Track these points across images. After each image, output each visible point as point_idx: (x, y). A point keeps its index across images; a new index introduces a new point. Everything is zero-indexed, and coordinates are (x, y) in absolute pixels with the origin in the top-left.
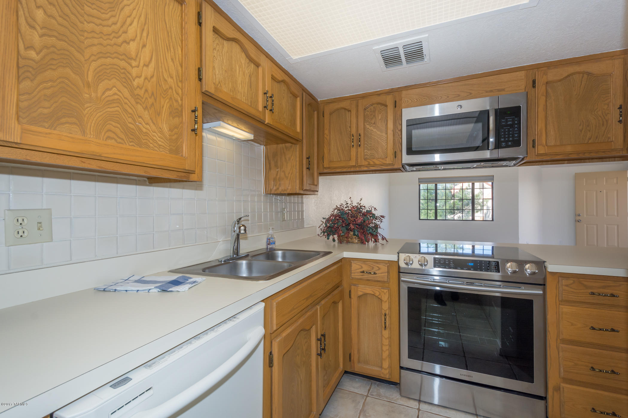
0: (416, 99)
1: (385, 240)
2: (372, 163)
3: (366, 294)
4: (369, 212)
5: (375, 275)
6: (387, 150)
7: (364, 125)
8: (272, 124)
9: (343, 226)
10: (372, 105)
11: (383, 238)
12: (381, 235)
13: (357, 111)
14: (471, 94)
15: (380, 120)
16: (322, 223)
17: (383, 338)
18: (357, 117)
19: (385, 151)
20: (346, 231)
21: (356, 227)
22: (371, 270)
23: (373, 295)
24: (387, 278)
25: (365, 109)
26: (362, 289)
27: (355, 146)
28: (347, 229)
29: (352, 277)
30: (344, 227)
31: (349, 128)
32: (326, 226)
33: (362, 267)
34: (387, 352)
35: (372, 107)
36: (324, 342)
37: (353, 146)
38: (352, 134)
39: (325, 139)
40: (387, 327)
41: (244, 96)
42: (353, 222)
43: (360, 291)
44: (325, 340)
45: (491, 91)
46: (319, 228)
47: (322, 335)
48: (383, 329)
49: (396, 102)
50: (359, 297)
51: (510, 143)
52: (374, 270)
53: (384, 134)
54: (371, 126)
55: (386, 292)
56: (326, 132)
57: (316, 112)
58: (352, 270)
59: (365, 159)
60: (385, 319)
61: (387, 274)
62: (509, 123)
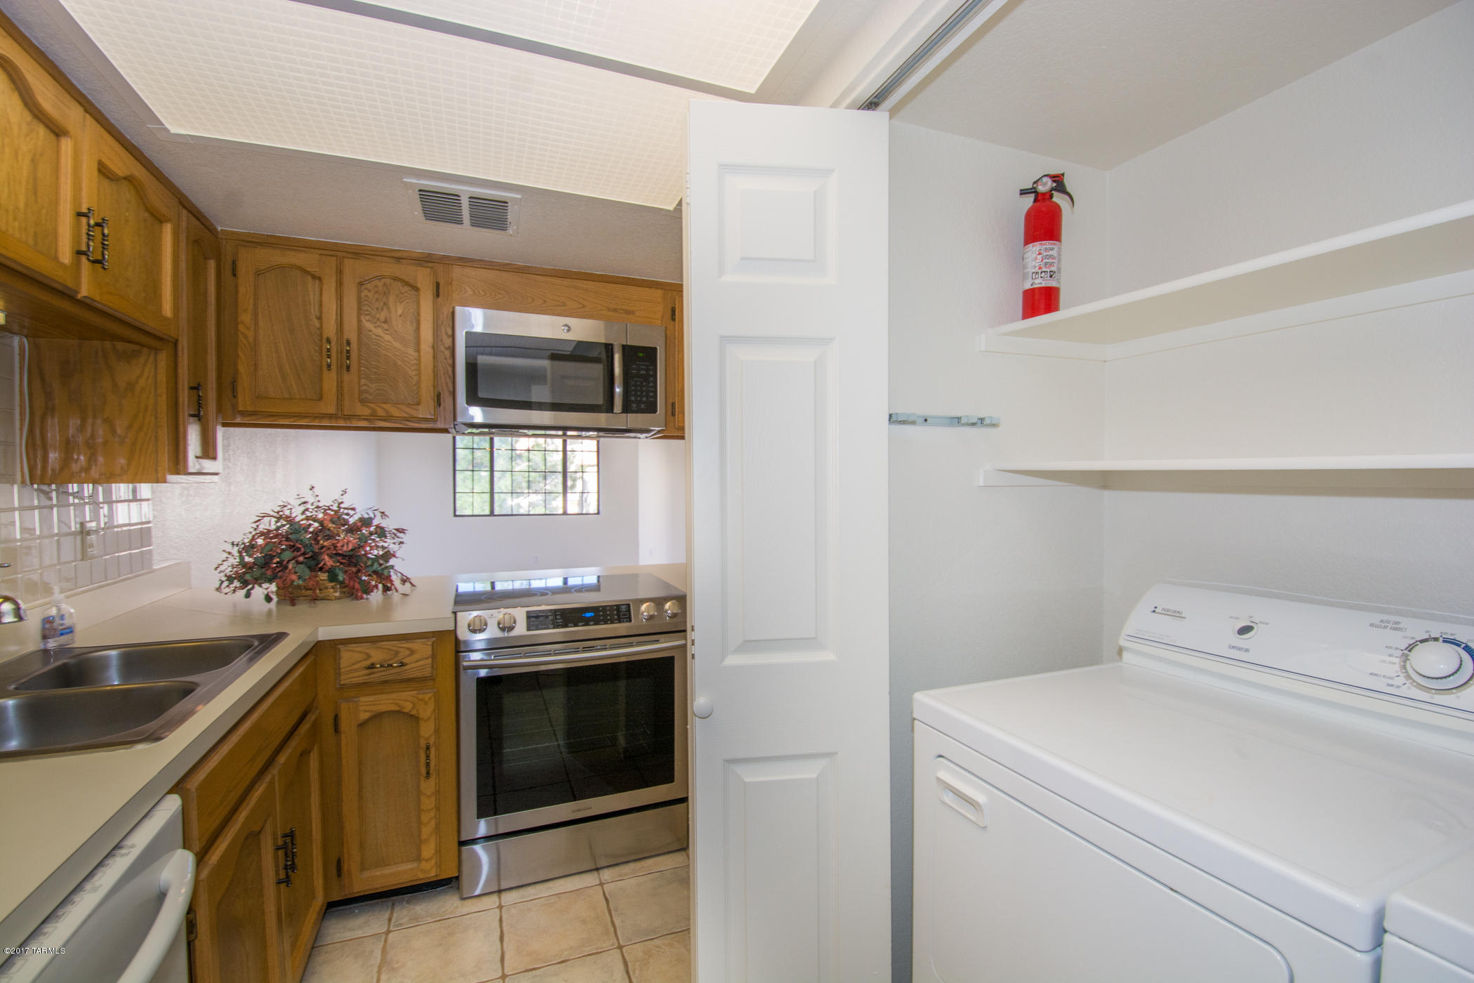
0: (483, 291)
1: (408, 584)
2: (380, 413)
3: (378, 716)
4: (366, 522)
5: (404, 668)
6: (419, 387)
7: (359, 321)
8: (97, 299)
9: (298, 563)
10: (380, 278)
11: (405, 580)
12: (399, 574)
13: (340, 284)
14: (584, 306)
15: (400, 316)
16: (226, 555)
17: (422, 798)
18: (340, 298)
19: (415, 388)
20: (307, 573)
21: (339, 562)
22: (390, 659)
23: (398, 712)
24: (430, 669)
25: (361, 284)
26: (368, 705)
27: (334, 367)
28: (311, 569)
29: (342, 682)
30: (301, 563)
31: (315, 320)
32: (243, 564)
33: (369, 656)
34: (433, 823)
35: (380, 284)
36: (293, 849)
37: (329, 366)
38: (325, 336)
39: (240, 336)
40: (431, 772)
41: (15, 219)
42: (329, 549)
43: (366, 711)
44: (293, 844)
45: (615, 310)
46: (216, 569)
47: (285, 836)
48: (422, 778)
49: (438, 285)
50: (362, 725)
51: (643, 406)
52: (400, 657)
53: (411, 351)
54: (379, 326)
55: (430, 699)
56: (246, 318)
57: (212, 264)
58: (342, 666)
59: (363, 402)
60: (428, 757)
61: (430, 661)
62: (642, 372)
